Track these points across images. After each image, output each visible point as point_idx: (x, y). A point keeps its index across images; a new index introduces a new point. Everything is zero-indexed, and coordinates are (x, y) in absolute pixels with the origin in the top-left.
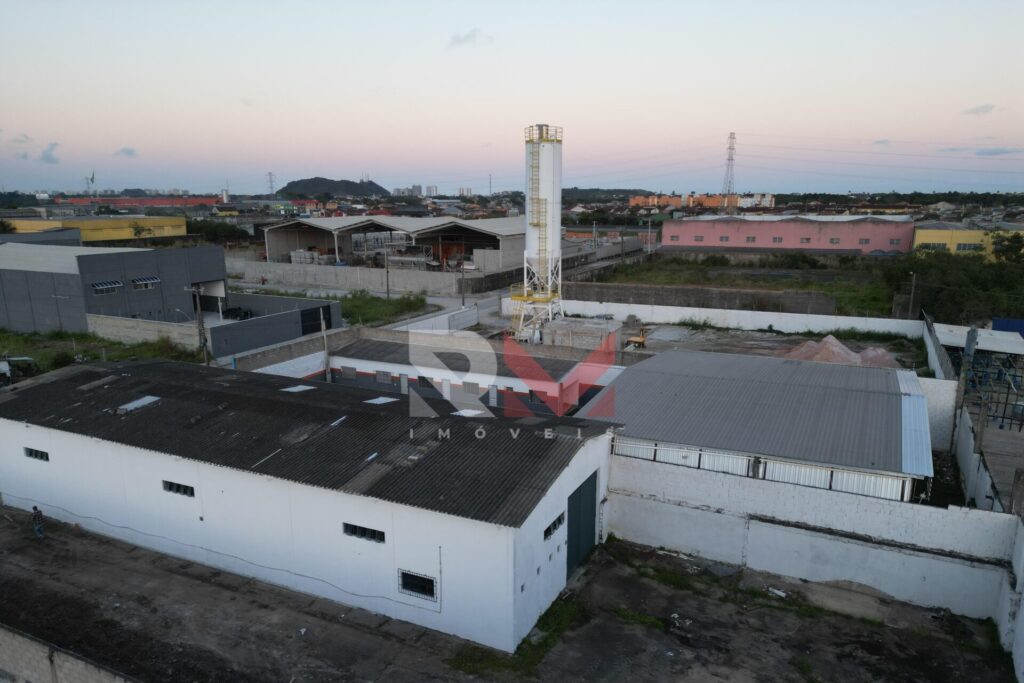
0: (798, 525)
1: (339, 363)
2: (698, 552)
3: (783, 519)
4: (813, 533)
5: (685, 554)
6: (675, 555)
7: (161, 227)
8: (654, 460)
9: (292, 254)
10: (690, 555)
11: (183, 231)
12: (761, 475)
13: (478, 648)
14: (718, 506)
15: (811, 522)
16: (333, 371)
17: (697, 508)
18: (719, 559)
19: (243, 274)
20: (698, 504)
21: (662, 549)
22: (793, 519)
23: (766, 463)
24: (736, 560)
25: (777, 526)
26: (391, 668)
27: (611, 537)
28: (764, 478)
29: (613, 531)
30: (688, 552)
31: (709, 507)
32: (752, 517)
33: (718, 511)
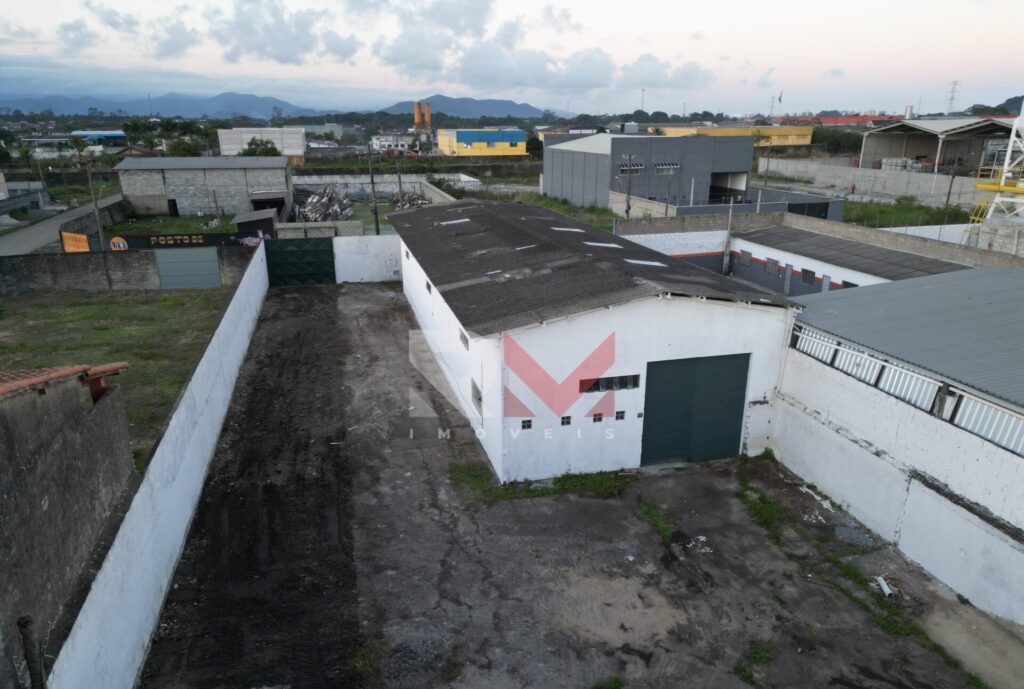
0: (972, 508)
1: (740, 246)
2: (848, 506)
3: (957, 491)
4: (989, 527)
5: (833, 504)
6: (818, 498)
7: (786, 136)
8: (832, 364)
9: (884, 161)
10: (839, 508)
11: (807, 141)
12: (947, 413)
13: (487, 469)
14: (880, 448)
15: (996, 512)
16: (733, 255)
17: (856, 442)
18: (869, 525)
19: (814, 179)
20: (858, 436)
21: (812, 487)
22: (972, 496)
23: (961, 397)
24: (889, 537)
25: (943, 498)
26: (416, 451)
27: (768, 455)
28: (951, 421)
29: (773, 447)
30: (838, 501)
31: (870, 444)
32: (915, 475)
33: (878, 454)
